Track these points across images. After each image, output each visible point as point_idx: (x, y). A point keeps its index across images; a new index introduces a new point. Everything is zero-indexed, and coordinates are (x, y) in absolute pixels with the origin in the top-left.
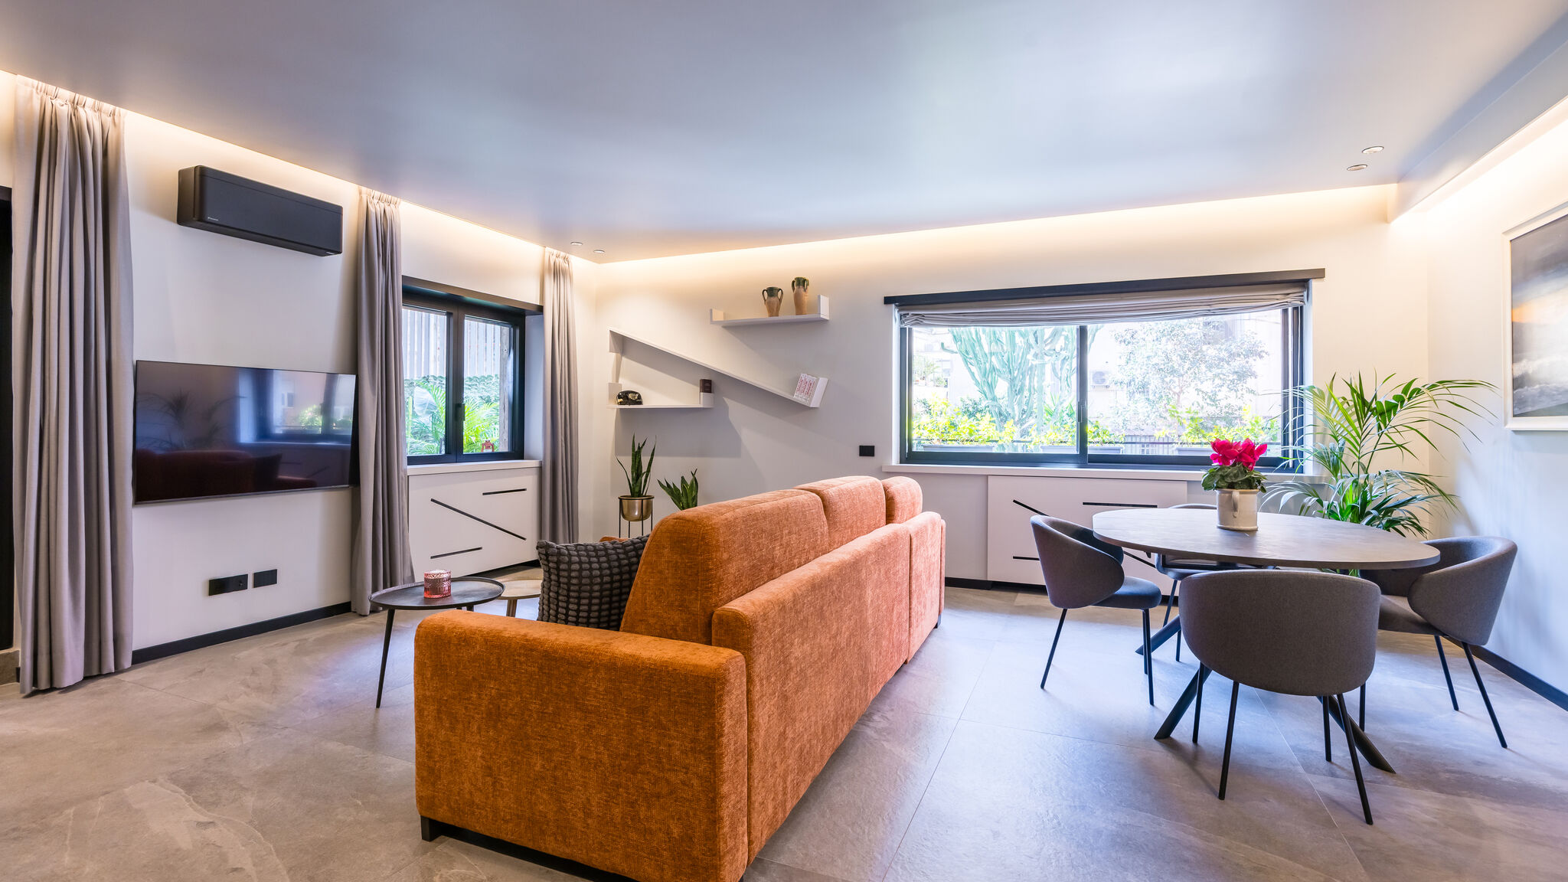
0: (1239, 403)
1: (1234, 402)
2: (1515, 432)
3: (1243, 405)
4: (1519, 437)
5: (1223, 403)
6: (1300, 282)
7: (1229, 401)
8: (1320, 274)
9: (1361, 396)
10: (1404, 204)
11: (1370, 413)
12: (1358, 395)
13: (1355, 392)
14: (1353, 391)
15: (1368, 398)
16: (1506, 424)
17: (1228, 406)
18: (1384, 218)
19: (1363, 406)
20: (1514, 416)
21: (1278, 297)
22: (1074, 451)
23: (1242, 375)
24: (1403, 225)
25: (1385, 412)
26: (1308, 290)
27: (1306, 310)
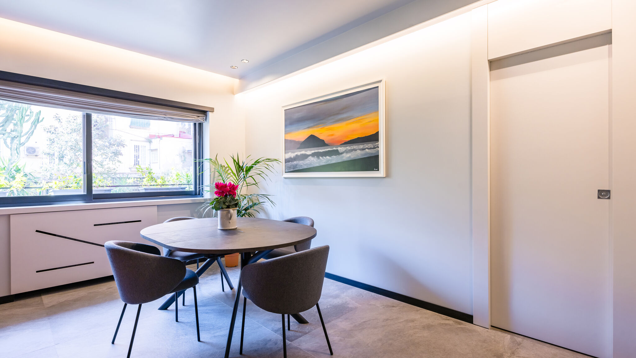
0: (114, 167)
1: (111, 166)
2: (285, 178)
3: (116, 168)
4: (287, 180)
5: (106, 167)
6: (204, 112)
7: (109, 165)
8: (212, 110)
9: (238, 164)
10: (242, 89)
11: (241, 171)
12: (237, 163)
13: (236, 162)
14: (234, 161)
15: (241, 165)
16: (282, 175)
17: (109, 168)
18: (233, 92)
19: (240, 168)
20: (285, 172)
21: (195, 117)
22: (82, 191)
23: (117, 154)
24: (239, 97)
25: (249, 170)
26: (206, 116)
27: (205, 125)
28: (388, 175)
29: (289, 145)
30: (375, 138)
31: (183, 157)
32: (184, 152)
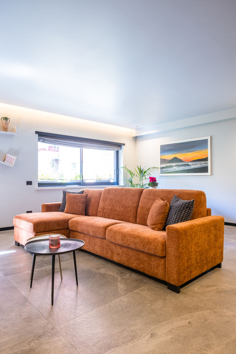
4: (161, 177)
6: (120, 145)
8: (124, 145)
9: (140, 169)
14: (138, 168)
15: (142, 170)
16: (159, 175)
21: (117, 148)
25: (145, 173)
26: (121, 147)
27: (120, 152)
28: (212, 174)
29: (163, 161)
30: (206, 159)
31: (52, 164)
32: (53, 160)
